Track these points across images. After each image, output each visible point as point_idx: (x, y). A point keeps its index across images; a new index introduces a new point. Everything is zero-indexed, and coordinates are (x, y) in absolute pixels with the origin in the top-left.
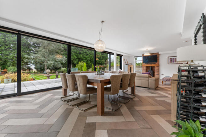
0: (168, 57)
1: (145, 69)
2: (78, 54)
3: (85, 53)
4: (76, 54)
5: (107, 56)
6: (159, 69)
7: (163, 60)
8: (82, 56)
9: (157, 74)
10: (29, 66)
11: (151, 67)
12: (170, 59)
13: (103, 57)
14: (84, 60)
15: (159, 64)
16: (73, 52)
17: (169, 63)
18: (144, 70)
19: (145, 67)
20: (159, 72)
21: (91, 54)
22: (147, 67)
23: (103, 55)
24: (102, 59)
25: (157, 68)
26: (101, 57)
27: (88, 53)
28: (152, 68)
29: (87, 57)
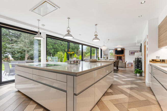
2: (54, 44)
3: (59, 43)
4: (52, 44)
5: (79, 46)
8: (57, 46)
10: (6, 55)
11: (120, 57)
12: (131, 52)
13: (75, 47)
14: (59, 49)
16: (49, 42)
18: (115, 59)
21: (65, 45)
22: (117, 57)
23: (75, 46)
24: (74, 49)
26: (74, 47)
27: (63, 43)
29: (61, 47)
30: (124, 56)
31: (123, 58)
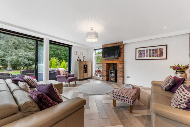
0: (136, 49)
1: (105, 67)
2: (56, 50)
6: (123, 67)
7: (129, 54)
8: (59, 52)
9: (121, 76)
11: (114, 64)
12: (139, 51)
14: (62, 56)
15: (123, 60)
17: (137, 58)
18: (104, 69)
19: (105, 65)
20: (123, 72)
22: (107, 64)
25: (120, 66)
28: (115, 66)
30: (123, 63)
31: (119, 67)
